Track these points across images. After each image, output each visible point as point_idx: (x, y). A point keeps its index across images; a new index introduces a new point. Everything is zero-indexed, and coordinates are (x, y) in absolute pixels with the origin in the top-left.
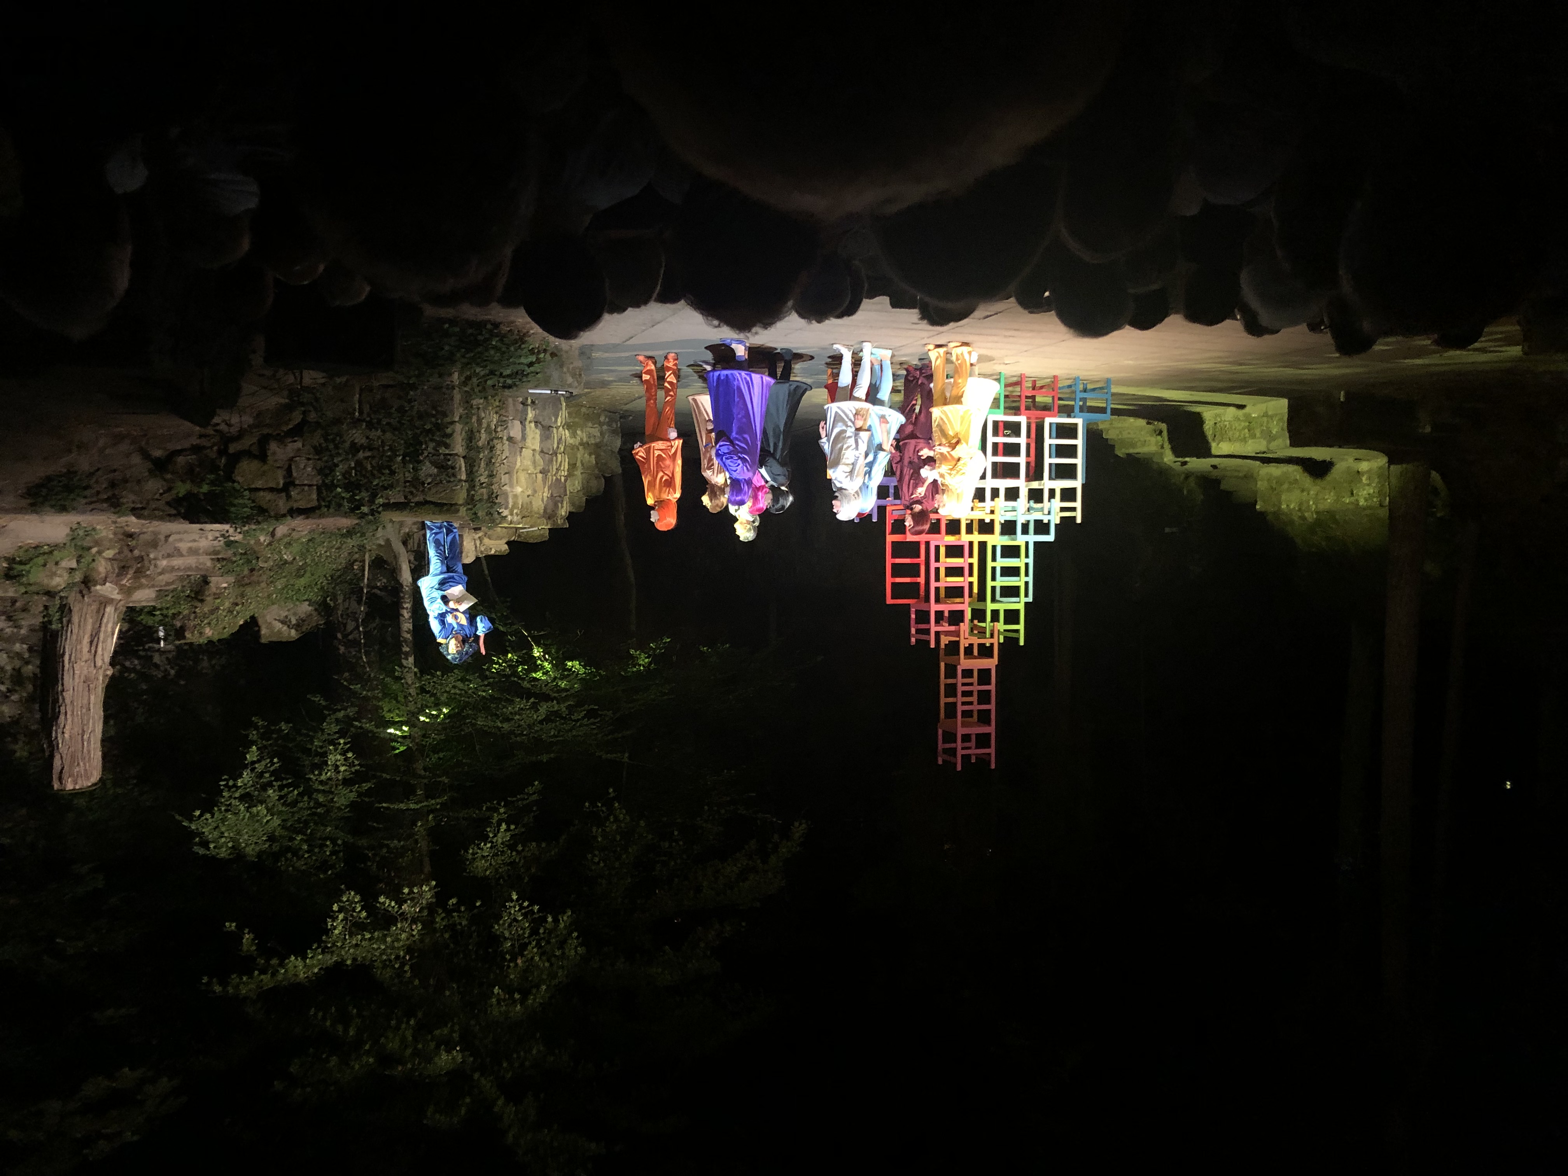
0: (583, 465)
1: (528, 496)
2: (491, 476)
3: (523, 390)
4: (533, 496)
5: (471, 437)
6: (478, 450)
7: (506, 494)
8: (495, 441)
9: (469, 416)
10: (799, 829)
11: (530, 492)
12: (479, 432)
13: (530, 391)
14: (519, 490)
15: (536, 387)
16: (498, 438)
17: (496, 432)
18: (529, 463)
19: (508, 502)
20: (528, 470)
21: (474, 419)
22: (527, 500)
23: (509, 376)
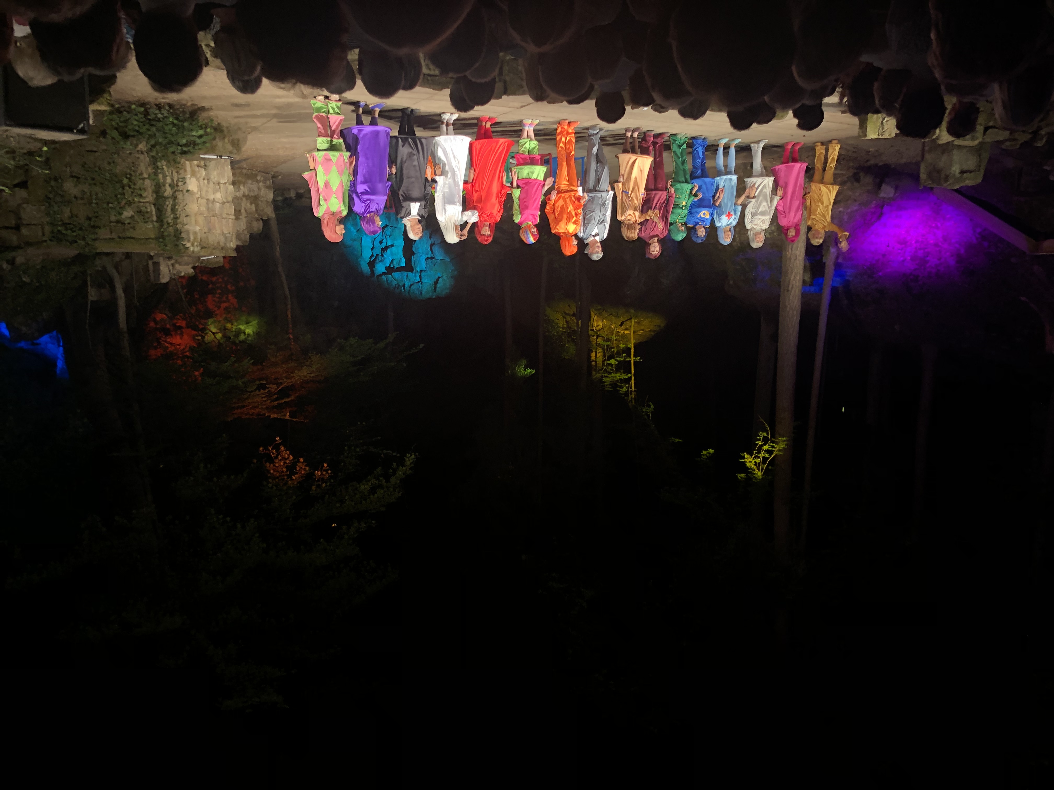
0: (246, 211)
1: (205, 233)
2: (176, 218)
3: (196, 155)
4: (209, 233)
5: (158, 189)
6: (166, 198)
7: (188, 232)
8: (177, 193)
9: (156, 174)
10: (410, 459)
11: (206, 230)
12: (164, 186)
13: (202, 156)
14: (198, 228)
15: (205, 154)
16: (179, 191)
17: (177, 186)
18: (204, 209)
19: (190, 238)
20: (204, 214)
21: (161, 176)
22: (205, 236)
23: (185, 145)
